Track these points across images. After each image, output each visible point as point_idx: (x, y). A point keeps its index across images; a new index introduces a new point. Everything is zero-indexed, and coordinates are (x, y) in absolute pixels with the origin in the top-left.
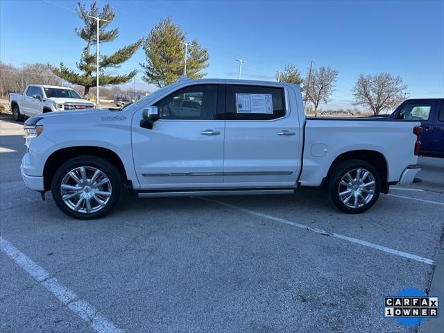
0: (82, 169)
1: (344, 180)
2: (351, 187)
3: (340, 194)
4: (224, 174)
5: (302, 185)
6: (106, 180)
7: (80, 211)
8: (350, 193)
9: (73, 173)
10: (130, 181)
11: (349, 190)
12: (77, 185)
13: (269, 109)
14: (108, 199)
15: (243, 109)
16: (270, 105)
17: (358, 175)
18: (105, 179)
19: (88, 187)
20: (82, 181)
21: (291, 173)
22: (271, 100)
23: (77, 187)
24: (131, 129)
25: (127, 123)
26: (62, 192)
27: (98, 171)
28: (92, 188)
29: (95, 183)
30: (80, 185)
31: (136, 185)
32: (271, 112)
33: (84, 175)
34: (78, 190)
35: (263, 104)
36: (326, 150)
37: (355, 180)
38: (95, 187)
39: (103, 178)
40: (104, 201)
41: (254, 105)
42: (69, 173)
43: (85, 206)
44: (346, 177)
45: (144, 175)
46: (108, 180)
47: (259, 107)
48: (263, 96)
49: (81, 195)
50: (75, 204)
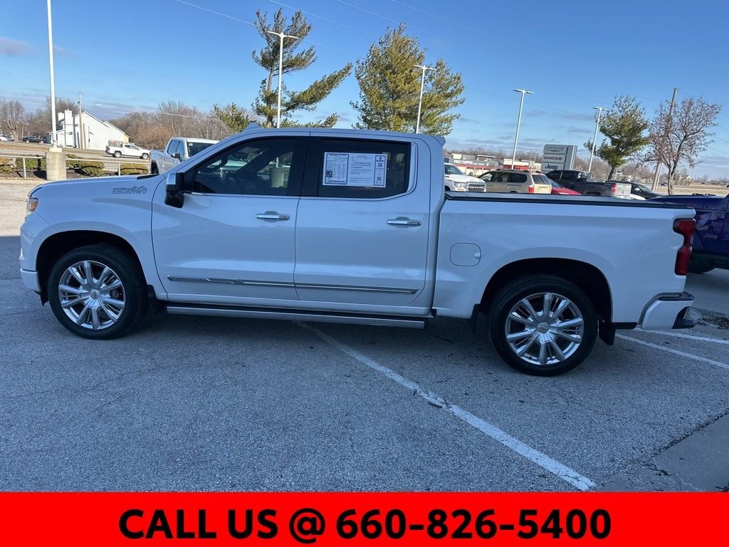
0: (86, 264)
1: (517, 312)
2: (531, 326)
3: (509, 336)
4: (295, 286)
5: (438, 313)
6: (118, 283)
7: (84, 325)
8: (530, 336)
9: (75, 270)
10: (151, 287)
11: (528, 331)
12: (81, 287)
13: (379, 179)
14: (121, 310)
15: (334, 179)
16: (382, 173)
17: (546, 305)
18: (117, 280)
19: (97, 292)
20: (86, 282)
21: (414, 292)
22: (384, 165)
23: (81, 290)
24: (152, 207)
25: (146, 198)
26: (61, 296)
27: (107, 269)
28: (101, 293)
29: (104, 285)
30: (85, 287)
31: (161, 294)
32: (382, 184)
33: (88, 272)
34: (81, 294)
35: (370, 170)
36: (478, 255)
37: (540, 314)
38: (104, 292)
39: (115, 278)
40: (117, 314)
41: (352, 173)
42: (69, 268)
43: (91, 320)
44: (521, 307)
45: (170, 279)
46: (120, 283)
47: (362, 175)
48: (371, 157)
49: (86, 302)
50: (79, 314)
